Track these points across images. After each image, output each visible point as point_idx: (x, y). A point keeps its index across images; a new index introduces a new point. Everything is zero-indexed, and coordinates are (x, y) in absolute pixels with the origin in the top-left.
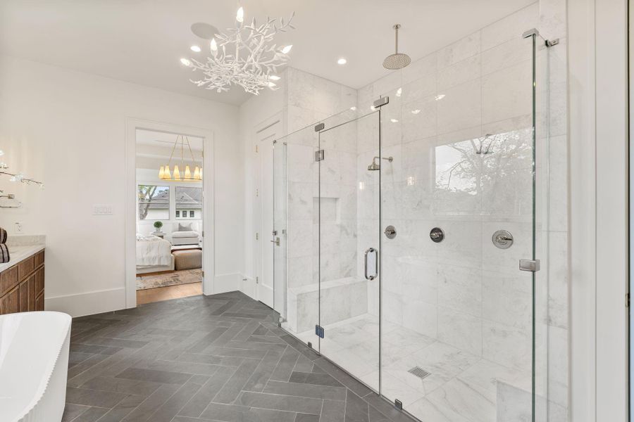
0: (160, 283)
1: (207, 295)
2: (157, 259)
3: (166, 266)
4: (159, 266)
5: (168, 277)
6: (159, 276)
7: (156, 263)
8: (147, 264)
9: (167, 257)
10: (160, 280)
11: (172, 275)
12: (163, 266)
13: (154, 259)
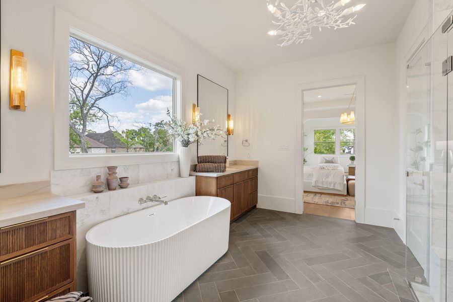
0: (330, 202)
1: (357, 222)
2: (332, 185)
3: (340, 191)
4: (334, 189)
5: (338, 199)
6: (333, 197)
7: (332, 187)
8: (325, 186)
9: (340, 183)
10: (330, 199)
11: (343, 198)
12: (337, 190)
13: (330, 183)
